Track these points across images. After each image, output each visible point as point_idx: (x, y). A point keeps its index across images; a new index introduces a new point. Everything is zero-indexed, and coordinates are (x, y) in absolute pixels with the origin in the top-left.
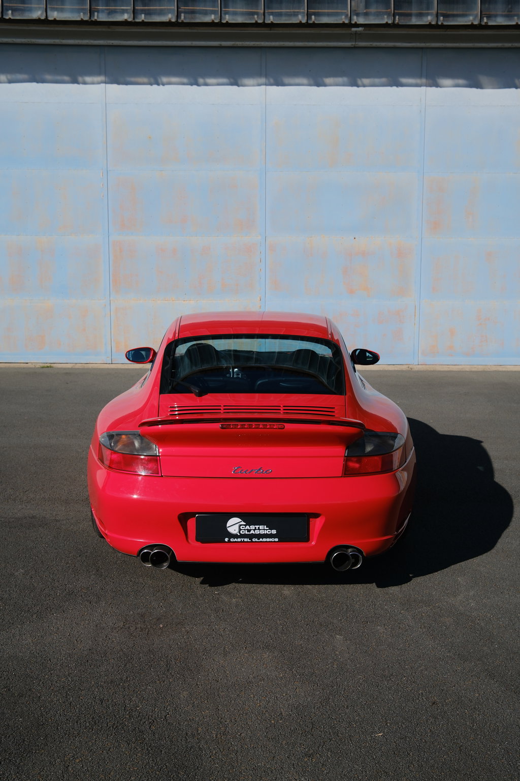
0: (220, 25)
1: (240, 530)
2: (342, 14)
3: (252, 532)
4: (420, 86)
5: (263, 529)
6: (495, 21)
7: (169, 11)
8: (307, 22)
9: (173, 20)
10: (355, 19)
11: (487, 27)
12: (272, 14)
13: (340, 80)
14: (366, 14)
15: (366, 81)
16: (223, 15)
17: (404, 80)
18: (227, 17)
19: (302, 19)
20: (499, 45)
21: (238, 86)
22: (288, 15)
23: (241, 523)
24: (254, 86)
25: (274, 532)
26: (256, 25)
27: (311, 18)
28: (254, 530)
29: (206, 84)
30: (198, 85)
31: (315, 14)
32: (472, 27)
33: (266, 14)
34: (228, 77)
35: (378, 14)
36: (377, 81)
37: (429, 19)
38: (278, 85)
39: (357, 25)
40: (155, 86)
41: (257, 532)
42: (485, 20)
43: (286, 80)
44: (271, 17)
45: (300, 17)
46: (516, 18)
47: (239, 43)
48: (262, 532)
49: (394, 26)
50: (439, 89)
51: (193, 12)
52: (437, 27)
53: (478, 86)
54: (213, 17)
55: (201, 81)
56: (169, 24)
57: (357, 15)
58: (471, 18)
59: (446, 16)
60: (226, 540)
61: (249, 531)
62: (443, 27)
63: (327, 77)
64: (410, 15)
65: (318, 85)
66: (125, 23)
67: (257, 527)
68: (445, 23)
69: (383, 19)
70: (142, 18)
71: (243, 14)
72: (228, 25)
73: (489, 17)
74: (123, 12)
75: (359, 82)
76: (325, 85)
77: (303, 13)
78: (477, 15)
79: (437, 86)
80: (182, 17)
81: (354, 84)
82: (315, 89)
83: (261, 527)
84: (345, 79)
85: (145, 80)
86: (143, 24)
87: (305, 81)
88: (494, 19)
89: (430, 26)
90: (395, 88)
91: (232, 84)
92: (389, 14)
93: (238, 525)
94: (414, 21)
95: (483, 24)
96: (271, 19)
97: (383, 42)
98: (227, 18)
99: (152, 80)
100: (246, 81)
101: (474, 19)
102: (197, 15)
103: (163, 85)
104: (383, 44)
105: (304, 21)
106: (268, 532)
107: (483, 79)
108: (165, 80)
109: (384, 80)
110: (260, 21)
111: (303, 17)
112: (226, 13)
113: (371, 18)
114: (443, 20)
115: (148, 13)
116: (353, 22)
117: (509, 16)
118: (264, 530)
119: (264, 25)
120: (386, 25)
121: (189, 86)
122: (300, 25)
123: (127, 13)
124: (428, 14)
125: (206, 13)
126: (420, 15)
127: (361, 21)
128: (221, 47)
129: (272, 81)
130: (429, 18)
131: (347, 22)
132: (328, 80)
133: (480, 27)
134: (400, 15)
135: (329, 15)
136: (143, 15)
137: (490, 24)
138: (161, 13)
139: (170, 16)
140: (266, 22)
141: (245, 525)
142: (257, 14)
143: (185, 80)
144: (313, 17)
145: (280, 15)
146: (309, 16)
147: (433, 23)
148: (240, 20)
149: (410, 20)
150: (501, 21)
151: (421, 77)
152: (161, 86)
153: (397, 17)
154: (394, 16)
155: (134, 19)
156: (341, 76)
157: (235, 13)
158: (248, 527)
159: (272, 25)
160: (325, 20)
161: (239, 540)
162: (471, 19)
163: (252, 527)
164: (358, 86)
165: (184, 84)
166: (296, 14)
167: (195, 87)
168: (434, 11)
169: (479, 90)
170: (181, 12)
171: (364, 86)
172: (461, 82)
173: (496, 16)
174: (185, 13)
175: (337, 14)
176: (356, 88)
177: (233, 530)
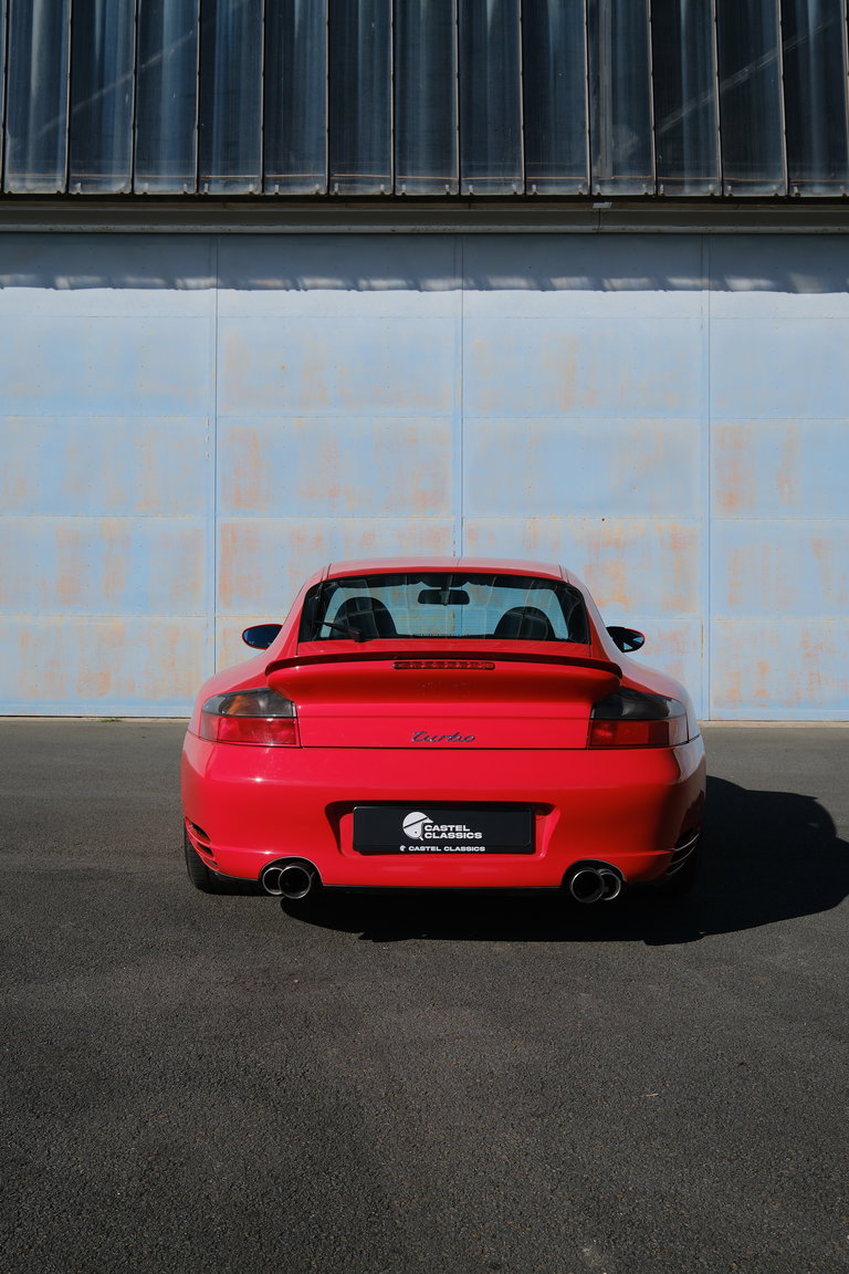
0: (393, 199)
1: (424, 832)
2: (578, 182)
3: (443, 835)
4: (700, 289)
5: (461, 832)
6: (811, 192)
7: (317, 180)
8: (525, 194)
9: (323, 193)
10: (597, 189)
11: (799, 200)
12: (472, 182)
13: (576, 281)
14: (615, 183)
15: (617, 282)
16: (397, 185)
17: (675, 281)
18: (404, 187)
19: (517, 188)
20: (820, 229)
21: (421, 290)
22: (498, 184)
23: (425, 821)
24: (444, 290)
25: (479, 836)
26: (448, 198)
27: (531, 189)
28: (447, 832)
29: (371, 288)
30: (359, 290)
31: (537, 182)
32: (776, 200)
33: (463, 183)
34: (404, 278)
35: (632, 182)
36: (633, 282)
37: (711, 189)
38: (481, 289)
39: (600, 198)
40: (293, 292)
41: (451, 836)
42: (796, 190)
43: (494, 282)
44: (471, 187)
45: (514, 187)
46: (842, 187)
47: (421, 228)
48: (459, 836)
49: (657, 199)
50: (729, 293)
51: (353, 181)
52: (722, 200)
53: (790, 288)
54: (382, 187)
55: (363, 283)
56: (316, 198)
57: (601, 183)
58: (774, 187)
59: (735, 185)
60: (402, 848)
61: (438, 833)
62: (731, 200)
63: (556, 276)
64: (681, 183)
65: (543, 289)
66: (250, 198)
67: (451, 827)
68: (734, 195)
69: (640, 188)
70: (275, 189)
71: (428, 183)
72: (405, 199)
73: (801, 186)
74: (248, 181)
75: (606, 283)
76: (554, 289)
77: (519, 181)
78: (783, 184)
79: (727, 289)
80: (336, 189)
81: (599, 287)
82: (537, 294)
83: (458, 828)
84: (585, 280)
85: (278, 283)
86: (277, 199)
87: (523, 282)
88: (808, 188)
89: (711, 199)
90: (661, 291)
91: (410, 288)
92: (649, 183)
93: (420, 824)
94: (688, 192)
95: (793, 195)
96: (469, 190)
97: (641, 224)
98: (404, 189)
99: (289, 283)
100: (432, 283)
101: (779, 189)
102: (359, 185)
103: (305, 290)
104: (641, 228)
105: (520, 192)
106: (468, 836)
107: (797, 279)
108: (308, 282)
109: (644, 281)
110: (454, 193)
111: (519, 186)
112: (402, 183)
113: (623, 187)
114: (732, 190)
115: (285, 183)
116: (595, 194)
117: (831, 185)
118: (463, 832)
119: (459, 199)
120: (645, 198)
121: (346, 291)
122: (514, 199)
123: (254, 183)
124: (708, 182)
125: (371, 182)
126: (697, 183)
127: (607, 191)
128: (393, 234)
129: (472, 282)
130: (711, 187)
131: (585, 193)
132: (558, 282)
133: (788, 200)
134: (666, 183)
135: (558, 183)
136: (277, 187)
137: (803, 195)
138: (304, 182)
139: (317, 187)
140: (463, 194)
141: (433, 825)
142: (449, 182)
143: (339, 283)
144: (534, 187)
145: (484, 184)
146: (527, 185)
147: (717, 194)
148: (423, 191)
149: (682, 189)
150: (819, 192)
151: (701, 275)
152: (302, 291)
153: (662, 187)
154: (657, 184)
155: (263, 191)
156: (578, 275)
157: (415, 183)
158: (436, 828)
159: (472, 199)
160: (552, 191)
161: (423, 849)
162: (776, 188)
163: (444, 828)
164: (605, 290)
165: (336, 288)
166: (508, 183)
167: (354, 292)
168: (718, 177)
169: (792, 295)
170: (335, 182)
171: (614, 290)
172: (763, 282)
173: (812, 185)
174: (340, 182)
175: (570, 183)
176: (601, 292)
177: (413, 832)
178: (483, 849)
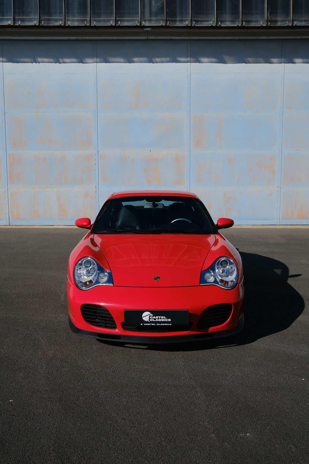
0: (65, 27)
2: (136, 20)
4: (187, 62)
6: (225, 24)
7: (35, 19)
8: (116, 25)
9: (37, 25)
10: (143, 23)
11: (220, 27)
12: (95, 20)
13: (142, 59)
14: (150, 20)
15: (158, 60)
16: (66, 21)
17: (180, 59)
18: (69, 22)
19: (112, 23)
20: (232, 38)
21: (83, 63)
22: (105, 21)
24: (92, 63)
26: (86, 27)
27: (118, 23)
29: (64, 62)
30: (60, 63)
31: (120, 20)
32: (212, 27)
33: (91, 21)
34: (76, 58)
35: (157, 21)
36: (164, 59)
37: (187, 23)
38: (106, 62)
39: (145, 27)
40: (34, 64)
42: (220, 23)
43: (111, 59)
44: (95, 22)
45: (111, 22)
46: (237, 22)
47: (80, 38)
49: (166, 27)
50: (201, 64)
51: (49, 20)
52: (191, 27)
53: (223, 62)
54: (60, 22)
55: (61, 60)
56: (35, 27)
57: (145, 21)
58: (211, 22)
59: (196, 21)
62: (195, 27)
63: (134, 57)
64: (176, 21)
65: (130, 62)
66: (9, 26)
68: (196, 26)
69: (160, 23)
70: (19, 23)
71: (78, 21)
72: (69, 27)
73: (222, 22)
74: (8, 20)
75: (154, 60)
76: (134, 62)
77: (113, 20)
78: (214, 21)
79: (199, 62)
80: (43, 23)
81: (151, 61)
82: (128, 64)
84: (145, 59)
85: (28, 60)
86: (19, 27)
87: (122, 60)
88: (224, 23)
89: (187, 27)
90: (174, 63)
91: (79, 62)
92: (163, 20)
94: (178, 24)
95: (218, 26)
96: (94, 24)
98: (69, 23)
99: (32, 60)
100: (87, 60)
101: (213, 23)
102: (51, 22)
103: (39, 63)
105: (114, 25)
107: (226, 58)
108: (40, 60)
109: (168, 59)
110: (88, 25)
111: (113, 22)
112: (68, 20)
113: (153, 22)
114: (195, 24)
115: (23, 20)
116: (142, 25)
117: (232, 21)
119: (90, 27)
120: (162, 27)
121: (54, 64)
122: (111, 27)
123: (10, 20)
124: (186, 20)
125: (56, 20)
126: (181, 21)
127: (147, 24)
128: (69, 40)
129: (102, 60)
130: (187, 22)
131: (139, 25)
132: (135, 59)
133: (216, 27)
134: (170, 21)
135: (128, 21)
136: (20, 22)
137: (222, 26)
138: (30, 20)
139: (35, 22)
140: (91, 25)
142: (86, 20)
143: (52, 60)
144: (119, 22)
145: (100, 21)
146: (116, 21)
147: (189, 25)
148: (76, 24)
149: (176, 23)
150: (228, 24)
151: (188, 57)
152: (38, 64)
153: (168, 22)
154: (166, 21)
155: (14, 24)
156: (143, 57)
157: (73, 21)
159: (95, 27)
160: (126, 24)
162: (211, 23)
164: (153, 63)
166: (109, 21)
167: (58, 64)
168: (190, 19)
169: (224, 64)
170: (42, 20)
171: (157, 62)
172: (213, 60)
173: (225, 21)
174: (44, 20)
175: (133, 20)
176: (152, 64)
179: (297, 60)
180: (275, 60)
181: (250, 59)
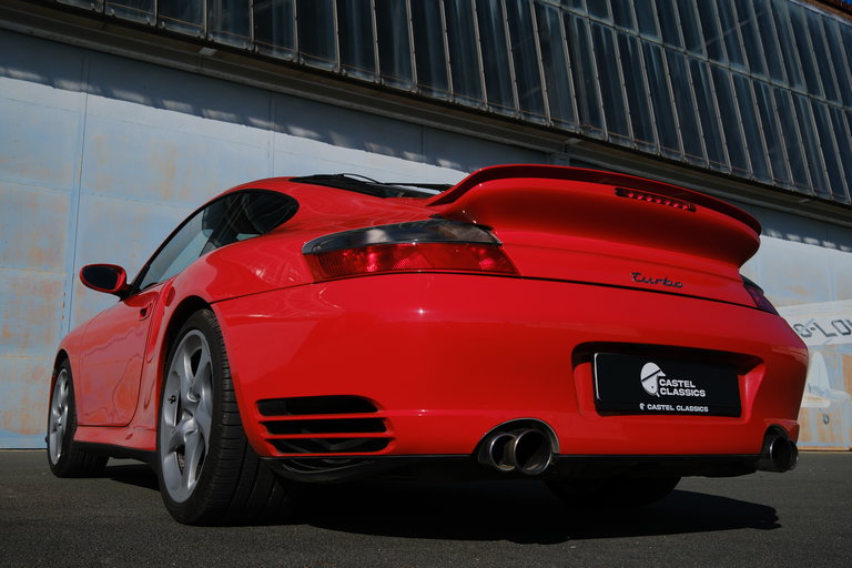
1: (660, 387)
2: (197, 28)
3: (675, 392)
4: (268, 129)
5: (687, 389)
6: (354, 75)
8: (156, 26)
10: (211, 37)
11: (347, 78)
12: (113, 7)
13: (182, 106)
14: (224, 36)
15: (212, 113)
17: (254, 121)
19: (150, 21)
21: (54, 87)
22: (136, 14)
23: (660, 374)
24: (74, 91)
25: (703, 393)
26: (91, 15)
27: (161, 24)
28: (678, 388)
31: (166, 21)
32: (333, 74)
33: (106, 6)
34: (39, 73)
35: (237, 39)
36: (224, 115)
37: (289, 57)
38: (106, 96)
39: (212, 45)
41: (681, 393)
43: (117, 93)
44: (113, 11)
48: (688, 393)
49: (252, 55)
50: (290, 136)
52: (298, 66)
53: (330, 141)
57: (215, 34)
59: (306, 58)
60: (642, 406)
61: (671, 389)
62: (304, 67)
63: (168, 99)
64: (271, 48)
65: (157, 107)
67: (681, 382)
68: (306, 65)
69: (242, 45)
73: (348, 70)
75: (205, 113)
76: (165, 108)
77: (152, 15)
78: (337, 66)
79: (288, 133)
81: (198, 113)
82: (151, 109)
83: (686, 384)
84: (188, 106)
87: (141, 99)
88: (352, 72)
89: (291, 63)
90: (244, 126)
91: (46, 84)
92: (248, 42)
93: (655, 377)
94: (275, 55)
95: (343, 74)
100: (64, 83)
101: (335, 68)
104: (231, 76)
105: (153, 24)
106: (695, 393)
107: (334, 136)
109: (231, 116)
110: (98, 11)
111: (152, 20)
113: (230, 40)
114: (305, 62)
116: (210, 40)
118: (690, 389)
119: (103, 18)
120: (245, 52)
122: (148, 28)
124: (289, 52)
126: (281, 51)
127: (218, 40)
129: (98, 90)
131: (202, 37)
133: (340, 77)
134: (260, 45)
135: (182, 25)
137: (350, 76)
140: (106, 14)
144: (164, 23)
145: (125, 11)
146: (159, 20)
147: (295, 61)
149: (271, 53)
150: (359, 76)
151: (269, 120)
153: (257, 47)
154: (254, 45)
156: (184, 102)
158: (669, 383)
159: (113, 20)
160: (178, 29)
161: (659, 407)
162: (332, 67)
163: (675, 383)
166: (144, 15)
168: (296, 51)
169: (331, 146)
171: (210, 118)
172: (313, 134)
173: (355, 70)
175: (191, 27)
176: (200, 118)
177: (650, 386)
178: (706, 409)
179: (442, 162)
180: (410, 155)
181: (373, 146)
